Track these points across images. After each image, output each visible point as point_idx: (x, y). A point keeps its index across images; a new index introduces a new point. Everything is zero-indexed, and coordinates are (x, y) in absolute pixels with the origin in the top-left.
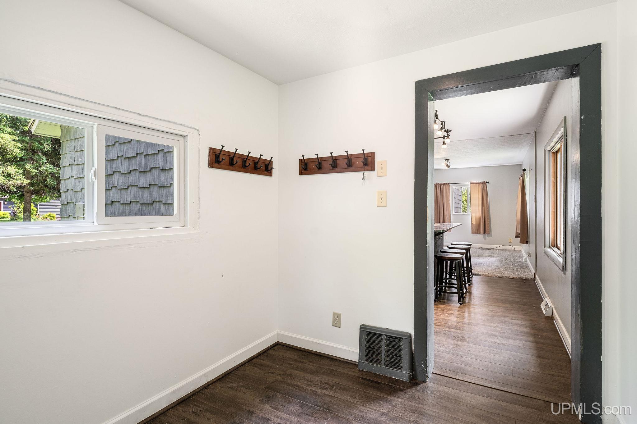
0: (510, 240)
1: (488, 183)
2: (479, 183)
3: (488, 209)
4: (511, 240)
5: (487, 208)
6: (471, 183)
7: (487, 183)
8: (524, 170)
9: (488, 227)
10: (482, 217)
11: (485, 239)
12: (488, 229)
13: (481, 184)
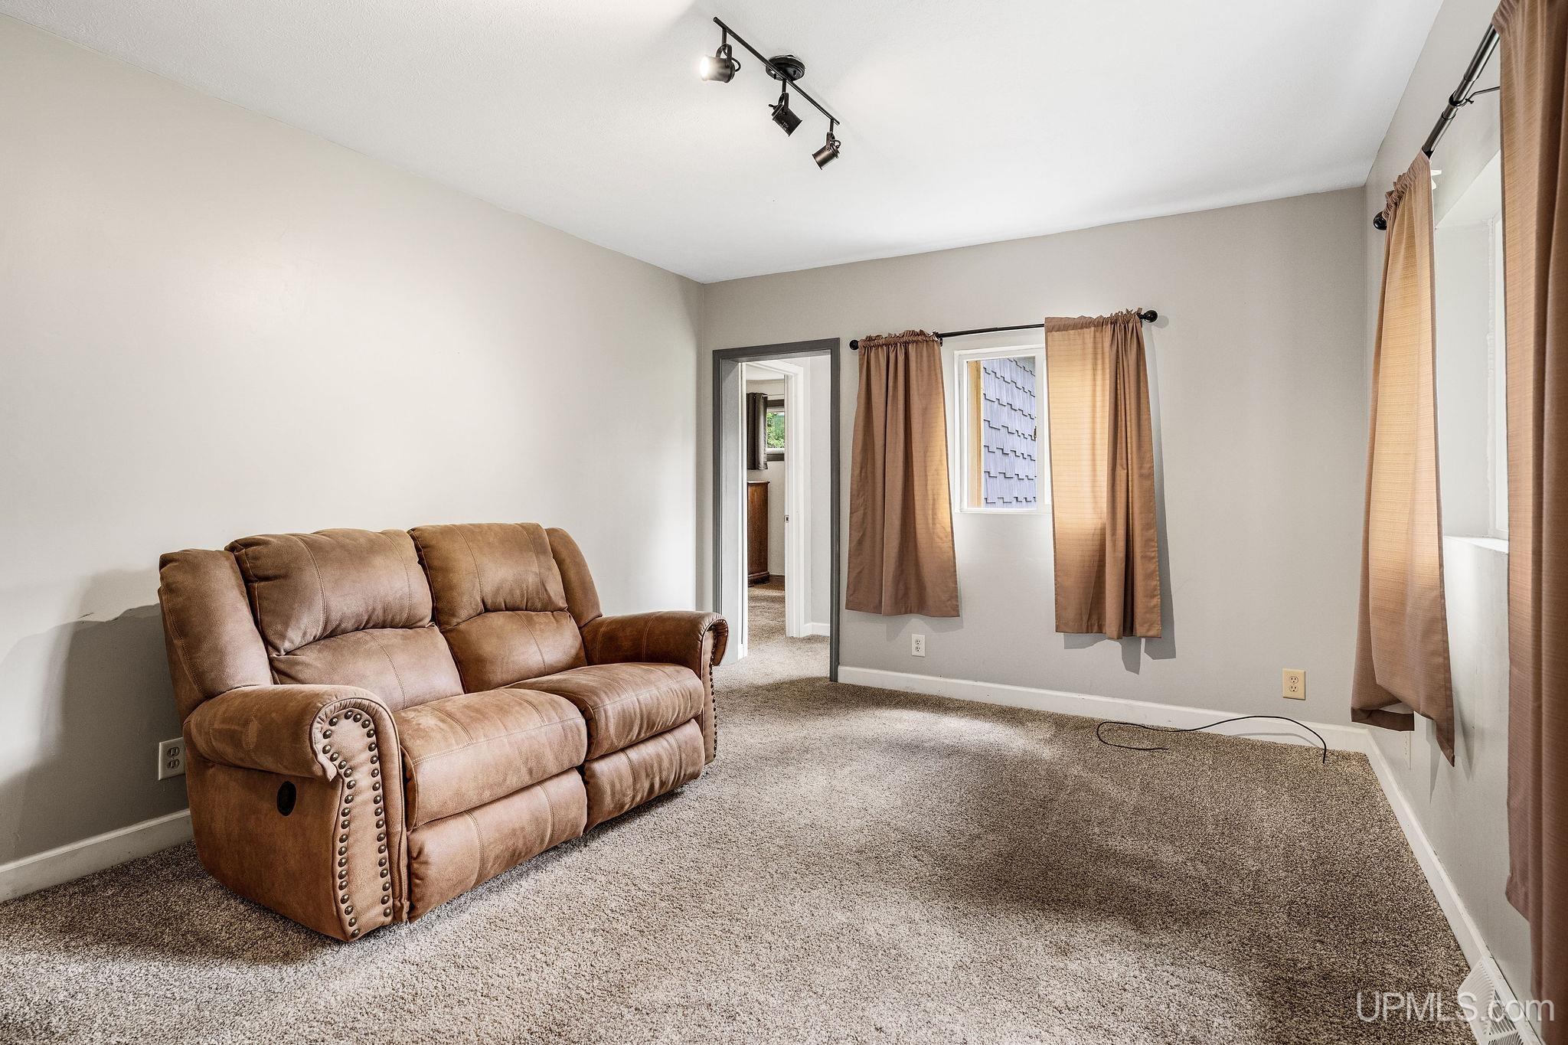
0: (1294, 679)
1: (1152, 316)
2: (1099, 324)
3: (1147, 483)
4: (1300, 685)
5: (1141, 476)
6: (1054, 326)
7: (1145, 317)
8: (1381, 224)
9: (1153, 596)
10: (1114, 534)
11: (1133, 665)
12: (1150, 610)
13: (1108, 330)
